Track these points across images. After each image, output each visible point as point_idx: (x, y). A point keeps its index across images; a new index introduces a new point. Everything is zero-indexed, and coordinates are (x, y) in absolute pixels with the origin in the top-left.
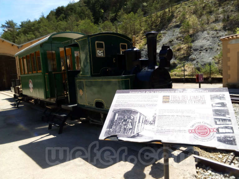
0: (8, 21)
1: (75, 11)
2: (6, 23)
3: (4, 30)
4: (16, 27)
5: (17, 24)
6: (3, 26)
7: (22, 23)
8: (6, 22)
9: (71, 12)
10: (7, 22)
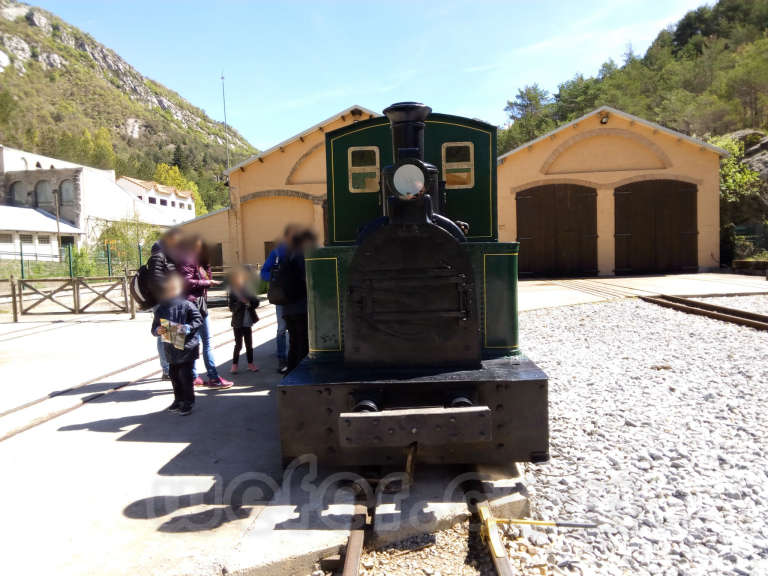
0: (523, 90)
1: (747, 13)
2: (518, 97)
3: (512, 117)
4: (543, 103)
5: (547, 92)
6: (511, 105)
7: (561, 88)
8: (519, 94)
9: (731, 19)
10: (522, 92)
